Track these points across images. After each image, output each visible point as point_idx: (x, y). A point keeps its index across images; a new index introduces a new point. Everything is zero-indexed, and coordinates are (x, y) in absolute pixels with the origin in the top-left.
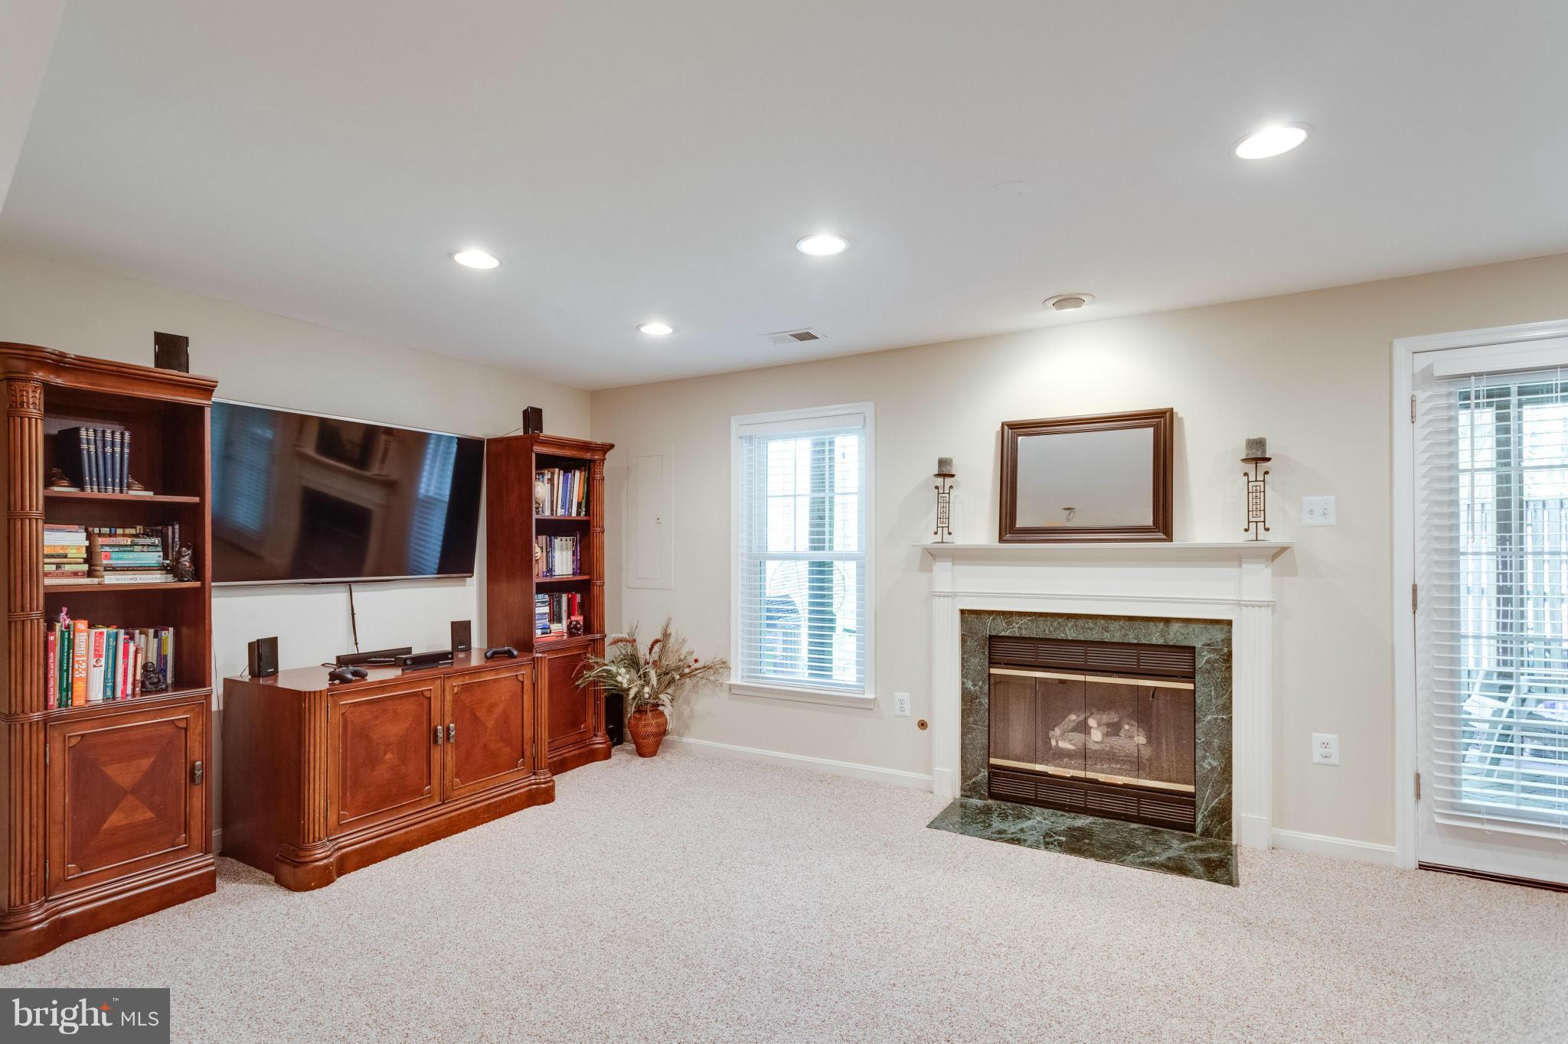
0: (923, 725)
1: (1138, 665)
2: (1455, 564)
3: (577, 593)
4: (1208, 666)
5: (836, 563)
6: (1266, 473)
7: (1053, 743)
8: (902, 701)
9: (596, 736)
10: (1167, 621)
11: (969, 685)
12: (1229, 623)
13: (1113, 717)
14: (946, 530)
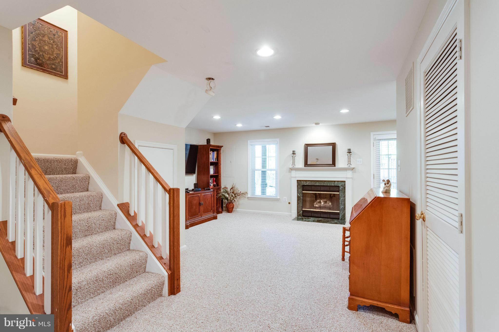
0: (289, 203)
1: (330, 190)
2: (380, 171)
3: (214, 178)
4: (342, 189)
5: (267, 171)
6: (351, 155)
7: (314, 205)
8: (285, 199)
9: (219, 208)
10: (335, 181)
11: (299, 195)
12: (345, 181)
13: (325, 200)
14: (294, 164)
